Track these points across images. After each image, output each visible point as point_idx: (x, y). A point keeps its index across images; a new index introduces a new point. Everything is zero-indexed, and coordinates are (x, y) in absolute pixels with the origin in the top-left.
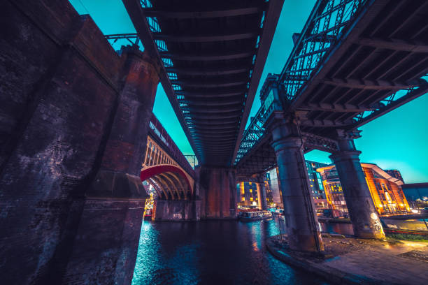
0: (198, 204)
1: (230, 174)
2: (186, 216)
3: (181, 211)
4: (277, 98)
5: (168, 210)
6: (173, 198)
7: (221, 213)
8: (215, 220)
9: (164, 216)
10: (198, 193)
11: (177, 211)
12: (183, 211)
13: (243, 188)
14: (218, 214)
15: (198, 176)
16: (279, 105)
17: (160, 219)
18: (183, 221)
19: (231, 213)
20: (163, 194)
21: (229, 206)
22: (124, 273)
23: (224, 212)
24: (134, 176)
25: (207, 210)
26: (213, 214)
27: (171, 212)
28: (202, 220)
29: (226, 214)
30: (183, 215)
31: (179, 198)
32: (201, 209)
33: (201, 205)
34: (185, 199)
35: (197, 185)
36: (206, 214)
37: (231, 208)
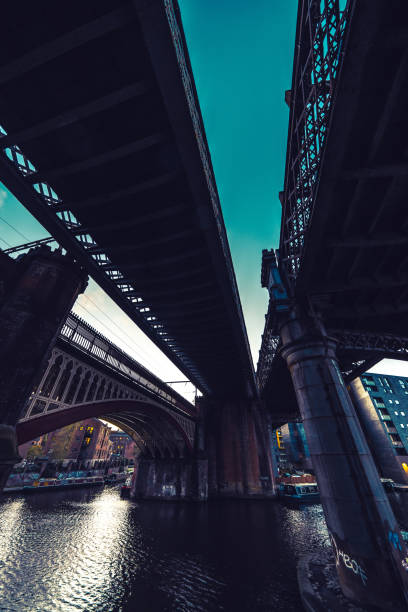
0: (203, 468)
2: (183, 490)
3: (175, 480)
5: (155, 476)
6: (163, 456)
7: (246, 487)
8: (236, 499)
9: (148, 489)
10: (201, 446)
11: (168, 482)
12: (179, 481)
14: (240, 487)
16: (281, 291)
17: (142, 494)
18: (176, 501)
19: (263, 485)
20: (146, 448)
21: (258, 471)
23: (251, 484)
25: (220, 477)
26: (231, 487)
27: (160, 482)
28: (211, 498)
29: (255, 488)
30: (178, 490)
31: (172, 456)
32: (209, 475)
33: (210, 469)
34: (181, 457)
35: (200, 432)
36: (220, 486)
37: (262, 475)
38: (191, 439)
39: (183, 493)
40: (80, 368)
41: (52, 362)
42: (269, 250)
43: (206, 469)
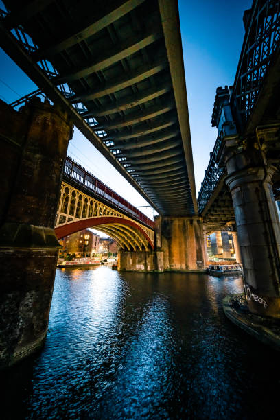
0: (160, 255)
1: (195, 223)
3: (143, 262)
4: (230, 119)
5: (131, 260)
6: (135, 250)
7: (187, 267)
8: (180, 272)
9: (128, 266)
10: (159, 244)
11: (140, 262)
12: (146, 262)
13: (220, 238)
14: (184, 266)
15: (158, 226)
16: (231, 128)
17: (125, 269)
18: (146, 273)
19: (198, 266)
21: (195, 258)
22: (32, 314)
23: (190, 264)
24: (42, 228)
25: (171, 261)
26: (178, 266)
27: (134, 263)
28: (166, 272)
29: (193, 266)
30: (146, 266)
31: (141, 250)
32: (164, 260)
33: (164, 256)
34: (147, 250)
35: (158, 236)
36: (170, 266)
37: (198, 260)
38: (152, 241)
39: (149, 268)
40: (81, 195)
41: (63, 191)
42: (224, 88)
43: (162, 258)
